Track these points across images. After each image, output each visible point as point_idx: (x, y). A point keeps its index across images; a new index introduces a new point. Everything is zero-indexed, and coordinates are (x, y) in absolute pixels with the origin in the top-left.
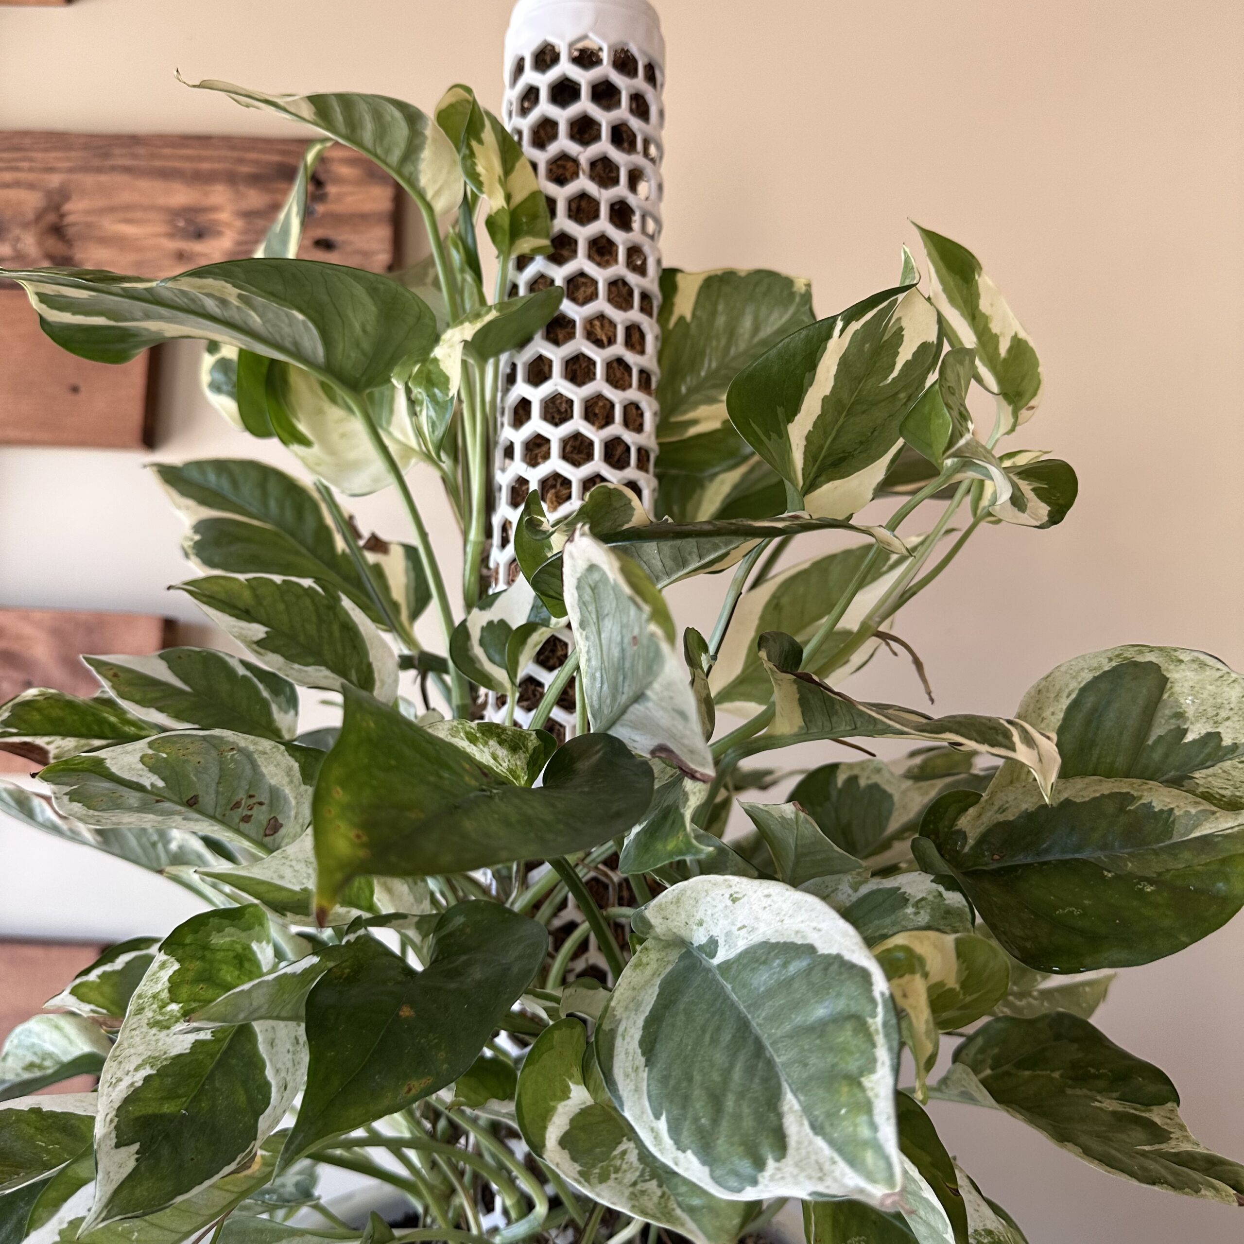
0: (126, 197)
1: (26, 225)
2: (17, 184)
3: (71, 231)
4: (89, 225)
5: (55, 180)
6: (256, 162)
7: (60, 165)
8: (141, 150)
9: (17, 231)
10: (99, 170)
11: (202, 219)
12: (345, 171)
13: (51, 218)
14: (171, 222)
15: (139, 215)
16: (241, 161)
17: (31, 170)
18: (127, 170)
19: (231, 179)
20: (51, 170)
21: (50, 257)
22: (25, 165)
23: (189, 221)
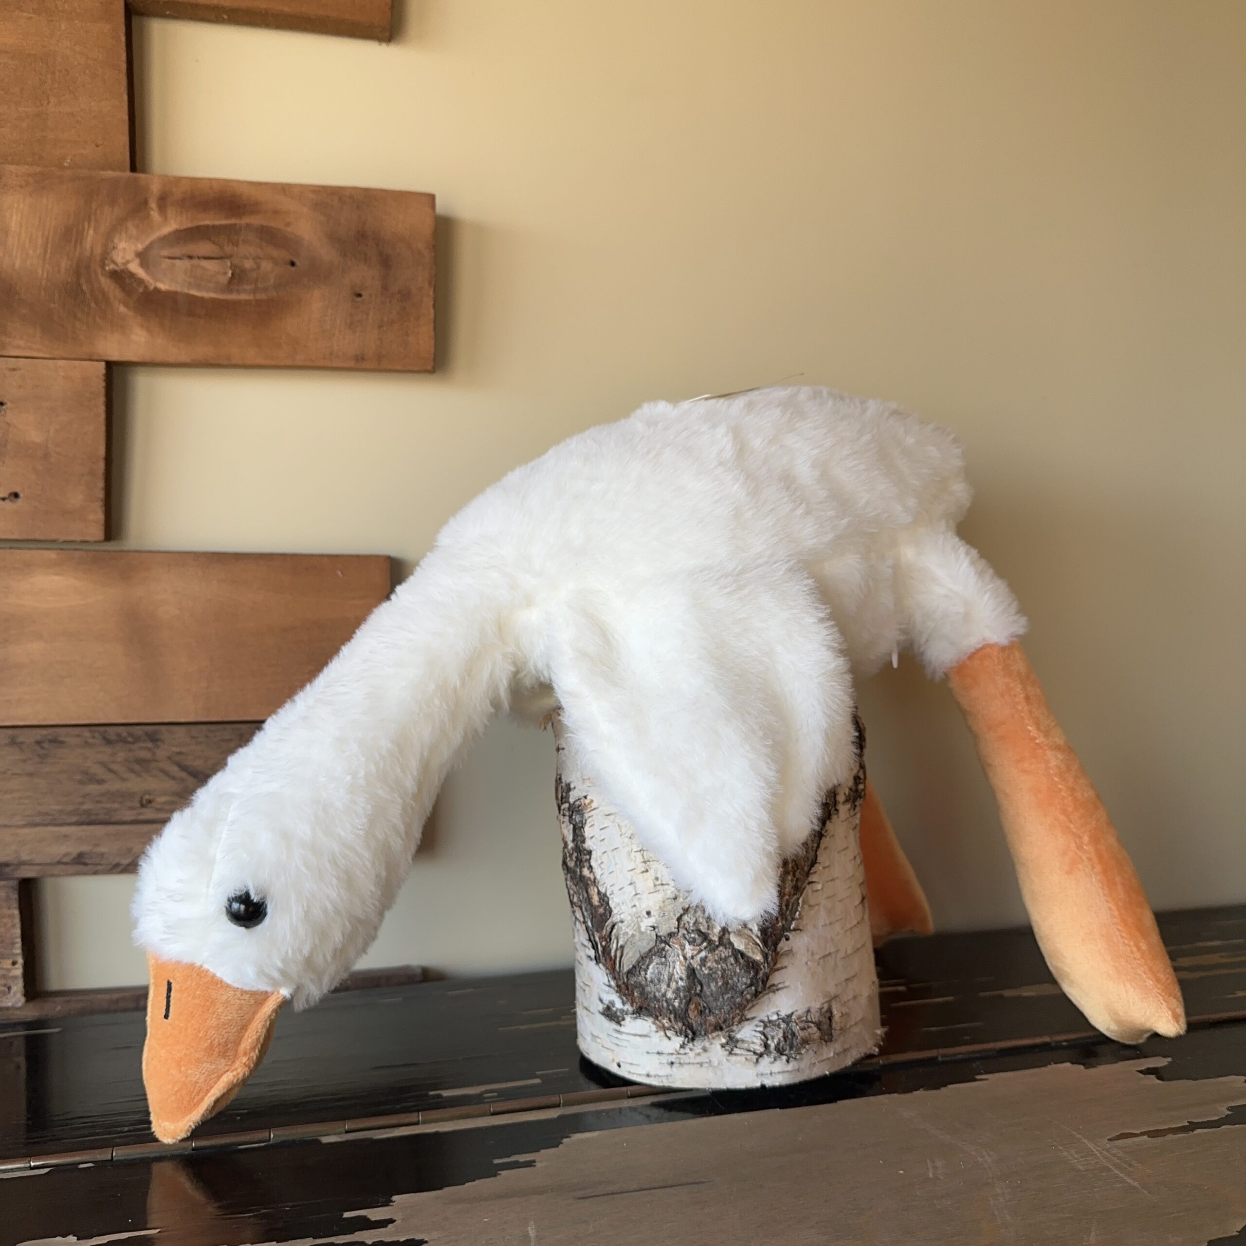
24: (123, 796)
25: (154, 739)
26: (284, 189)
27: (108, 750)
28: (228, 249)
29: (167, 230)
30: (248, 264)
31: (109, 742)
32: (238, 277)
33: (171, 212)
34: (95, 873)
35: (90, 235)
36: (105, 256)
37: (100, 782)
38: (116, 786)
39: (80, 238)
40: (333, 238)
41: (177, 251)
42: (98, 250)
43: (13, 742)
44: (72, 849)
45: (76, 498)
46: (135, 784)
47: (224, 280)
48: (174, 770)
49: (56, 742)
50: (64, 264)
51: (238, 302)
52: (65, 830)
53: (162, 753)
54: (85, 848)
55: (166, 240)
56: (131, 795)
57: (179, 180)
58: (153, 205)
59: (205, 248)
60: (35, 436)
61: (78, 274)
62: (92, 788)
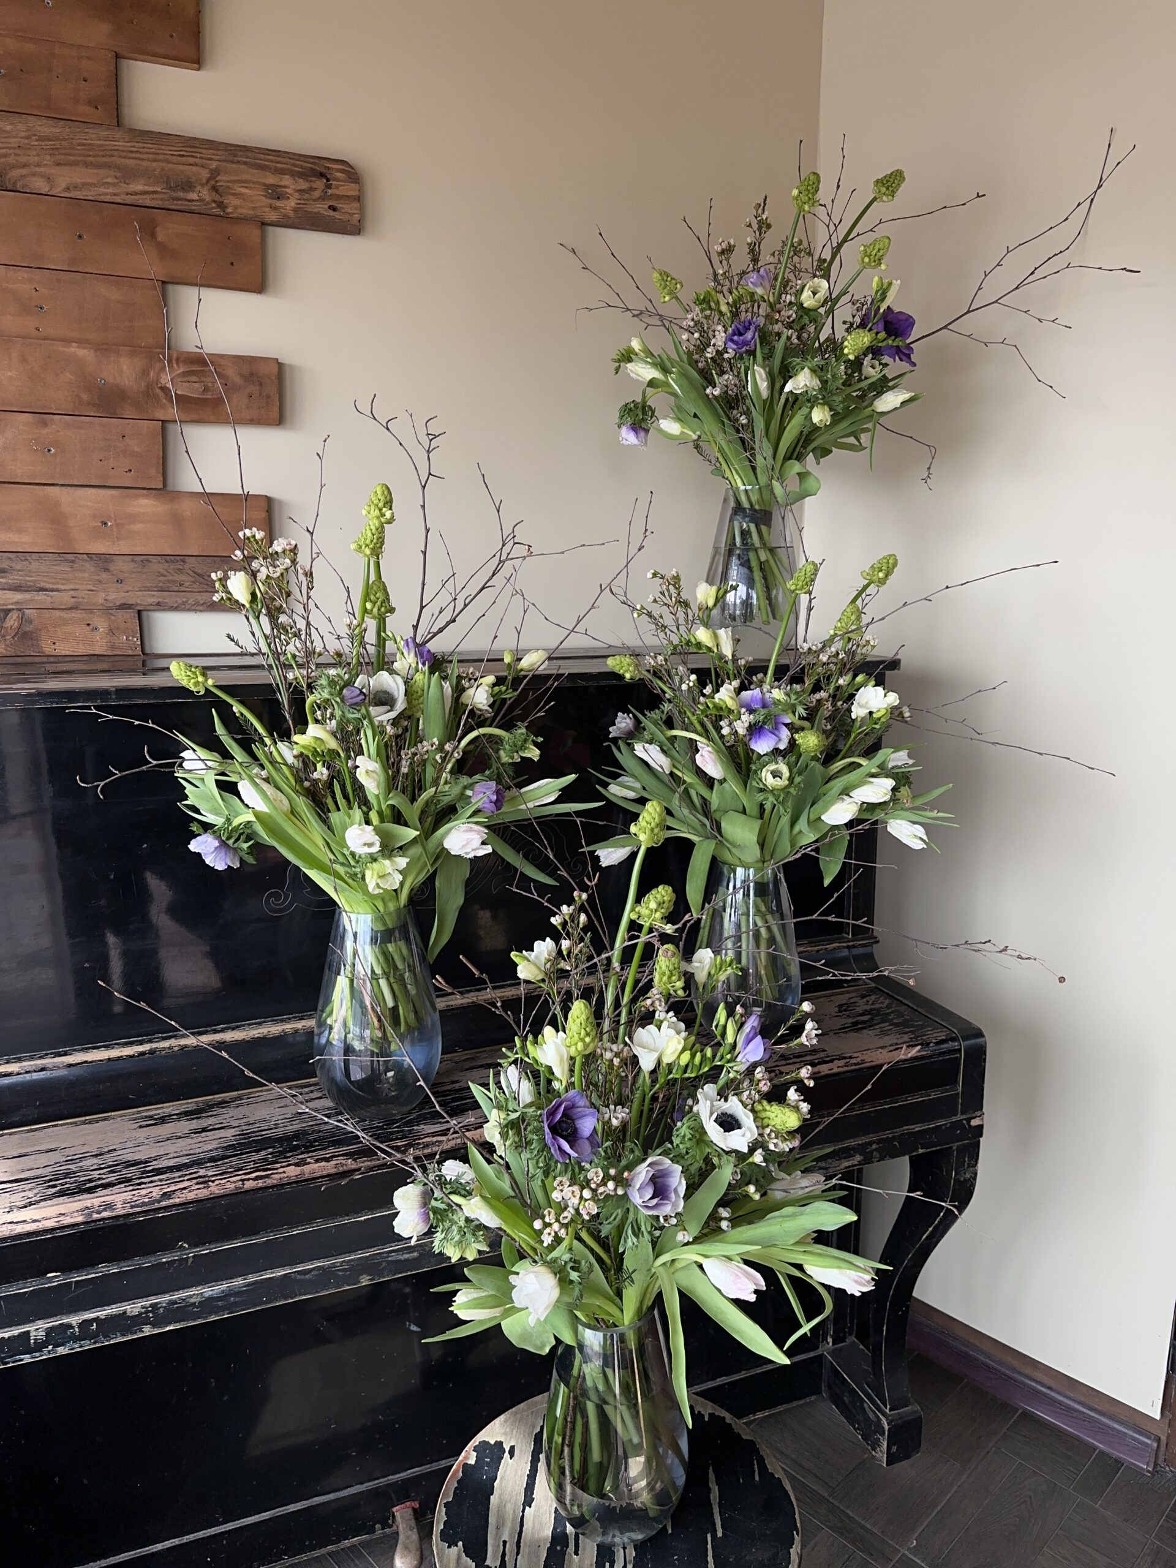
0: (245, 177)
1: (203, 185)
2: (196, 165)
3: (221, 189)
4: (228, 187)
5: (214, 165)
6: (301, 167)
7: (213, 157)
8: (250, 154)
9: (199, 188)
10: (233, 162)
11: (279, 190)
12: (339, 174)
13: (212, 182)
14: (266, 190)
15: (251, 185)
16: (294, 165)
17: (201, 158)
18: (245, 163)
19: (292, 174)
20: (211, 159)
21: (214, 201)
22: (198, 155)
23: (274, 191)
24: (174, 582)
25: (183, 561)
26: (222, 356)
27: (167, 565)
28: (203, 379)
29: (179, 372)
30: (210, 385)
31: (167, 562)
32: (206, 390)
33: (181, 365)
34: (164, 610)
35: (152, 373)
36: (157, 381)
37: (165, 576)
38: (171, 578)
39: (148, 374)
40: (241, 375)
41: (184, 380)
42: (155, 379)
43: (133, 560)
44: (155, 600)
45: (153, 472)
46: (178, 578)
47: (201, 390)
48: (191, 573)
49: (148, 561)
50: (143, 384)
51: (207, 399)
52: (153, 593)
53: (187, 566)
54: (160, 600)
55: (179, 375)
56: (176, 581)
57: (183, 352)
58: (174, 362)
59: (194, 378)
60: (136, 449)
61: (148, 387)
62: (162, 578)
